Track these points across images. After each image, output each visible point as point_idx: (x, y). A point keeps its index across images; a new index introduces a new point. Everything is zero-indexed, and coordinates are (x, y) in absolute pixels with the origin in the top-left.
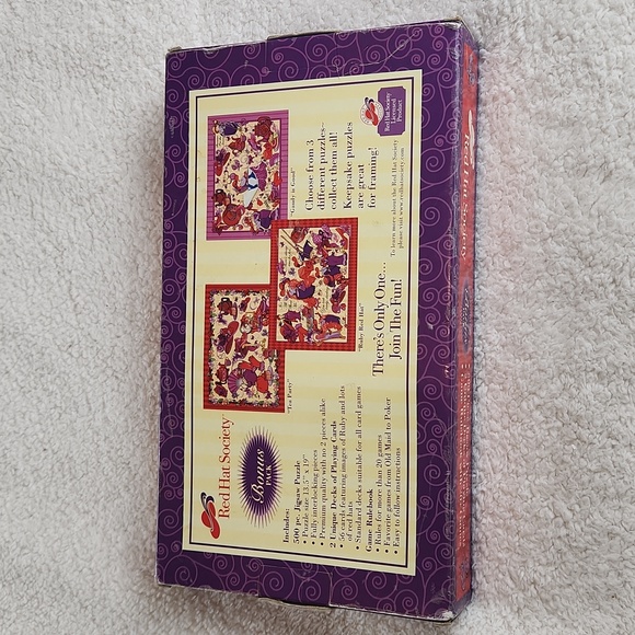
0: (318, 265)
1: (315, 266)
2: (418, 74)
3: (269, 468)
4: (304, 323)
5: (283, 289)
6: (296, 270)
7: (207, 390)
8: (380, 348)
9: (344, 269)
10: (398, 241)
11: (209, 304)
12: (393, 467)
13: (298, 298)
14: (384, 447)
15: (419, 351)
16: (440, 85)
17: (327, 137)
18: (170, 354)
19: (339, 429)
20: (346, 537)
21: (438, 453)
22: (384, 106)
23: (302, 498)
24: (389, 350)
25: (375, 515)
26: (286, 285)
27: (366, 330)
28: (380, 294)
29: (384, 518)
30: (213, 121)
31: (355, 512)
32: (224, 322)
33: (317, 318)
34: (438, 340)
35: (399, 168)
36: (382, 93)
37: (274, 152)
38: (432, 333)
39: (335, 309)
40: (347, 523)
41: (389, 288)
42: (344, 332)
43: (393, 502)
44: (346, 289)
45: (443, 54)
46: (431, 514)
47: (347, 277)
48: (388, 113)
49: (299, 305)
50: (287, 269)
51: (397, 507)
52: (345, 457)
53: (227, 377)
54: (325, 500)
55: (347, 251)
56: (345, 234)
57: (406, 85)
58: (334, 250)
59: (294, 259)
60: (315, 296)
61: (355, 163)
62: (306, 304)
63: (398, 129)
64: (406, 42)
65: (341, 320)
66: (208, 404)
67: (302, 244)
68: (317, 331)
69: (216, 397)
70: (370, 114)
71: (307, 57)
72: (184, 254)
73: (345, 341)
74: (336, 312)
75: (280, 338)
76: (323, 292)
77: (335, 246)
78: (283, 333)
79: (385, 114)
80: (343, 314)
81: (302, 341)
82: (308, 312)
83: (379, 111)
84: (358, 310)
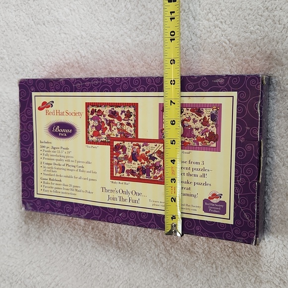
0: (146, 164)
1: (146, 162)
2: (231, 222)
3: (65, 135)
4: (121, 156)
5: (136, 145)
6: (144, 152)
7: (93, 104)
8: (112, 191)
9: (144, 177)
10: (155, 203)
11: (129, 105)
12: (70, 192)
13: (132, 153)
14: (76, 188)
15: (111, 209)
16: (225, 232)
17: (205, 172)
18: (107, 83)
19: (82, 169)
20: (44, 169)
21: (75, 212)
22: (217, 204)
23: (56, 150)
24: (111, 195)
25: (53, 182)
26: (138, 147)
27: (119, 185)
28: (134, 193)
29: (53, 186)
30: (219, 107)
31: (53, 173)
32: (121, 114)
33: (124, 162)
34: (115, 217)
35: (188, 207)
36: (224, 203)
37: (200, 142)
38: (118, 215)
39: (128, 171)
40: (49, 169)
41: (136, 198)
42: (118, 175)
43: (58, 190)
44: (136, 177)
45: (240, 235)
46: (55, 206)
47: (141, 178)
48: (214, 205)
49: (129, 153)
50: (145, 147)
51: (56, 192)
52: (72, 170)
53: (98, 115)
54: (57, 160)
55: (152, 179)
56: (159, 178)
57: (227, 216)
58: (153, 172)
59: (149, 151)
60: (133, 162)
61: (192, 186)
62: (129, 157)
63: (206, 209)
64: (248, 218)
65: (122, 174)
66: (88, 105)
67: (156, 156)
68: (118, 162)
69: (90, 109)
70: (214, 196)
71: (247, 164)
72: (152, 91)
73: (114, 175)
74: (126, 171)
75: (115, 143)
76: (135, 165)
77: (155, 172)
78: (117, 144)
79: (213, 203)
80: (125, 175)
81: (114, 154)
82: (126, 158)
83: (215, 201)
84: (127, 182)
